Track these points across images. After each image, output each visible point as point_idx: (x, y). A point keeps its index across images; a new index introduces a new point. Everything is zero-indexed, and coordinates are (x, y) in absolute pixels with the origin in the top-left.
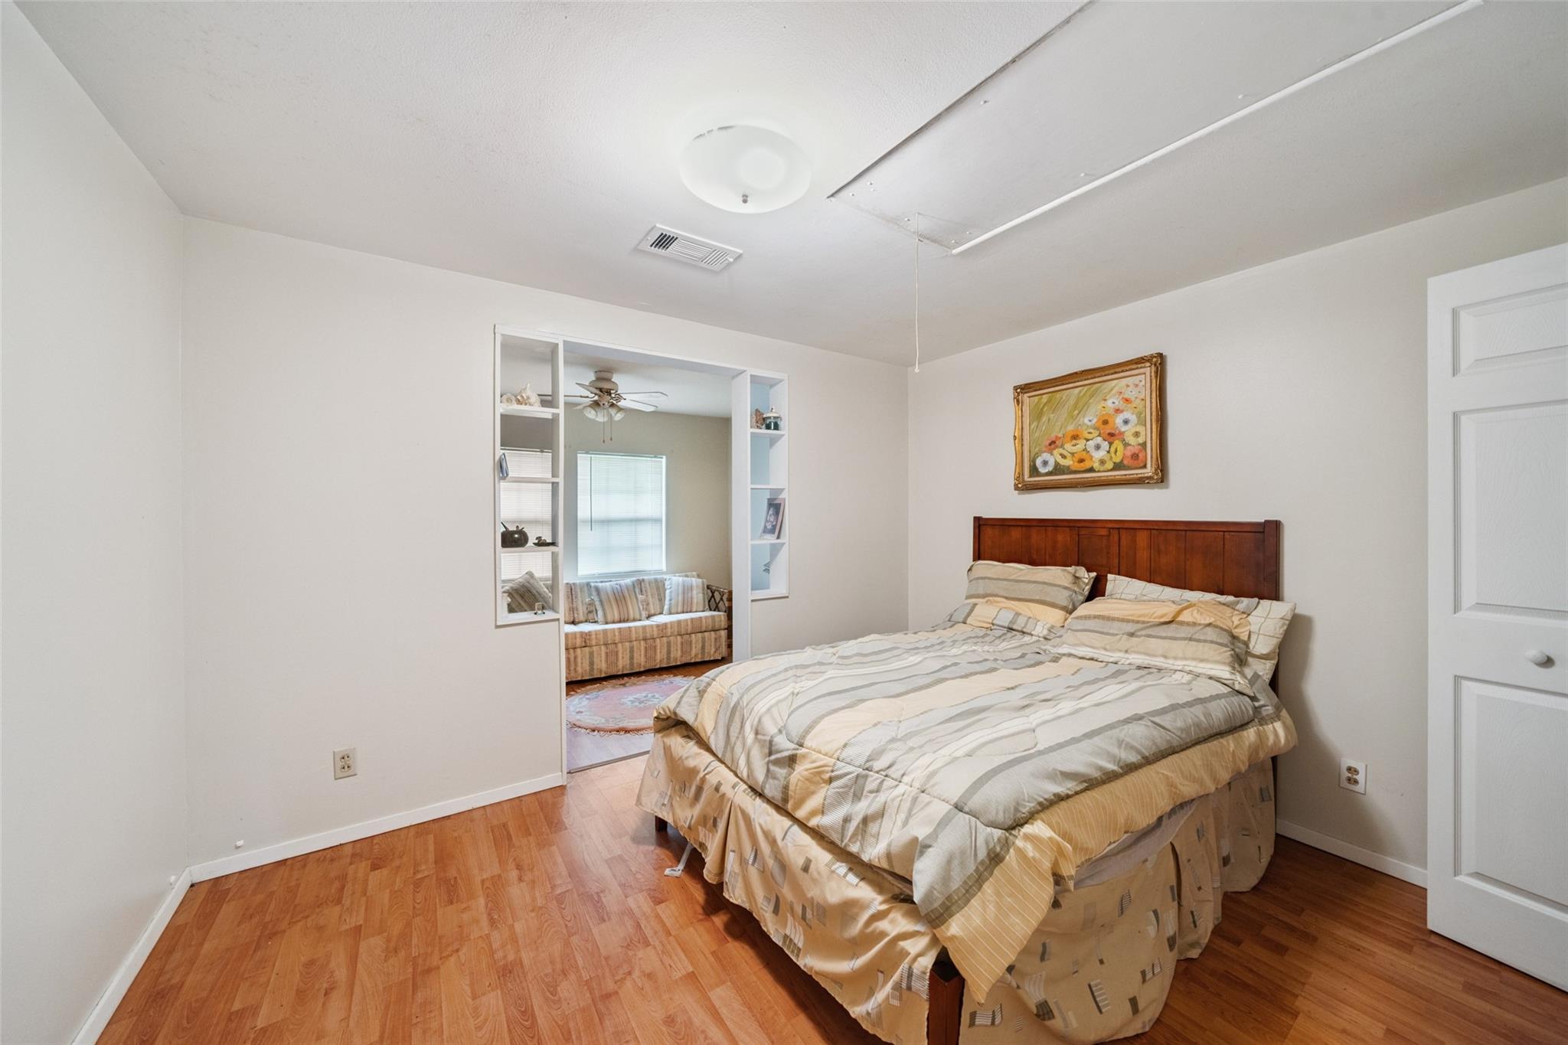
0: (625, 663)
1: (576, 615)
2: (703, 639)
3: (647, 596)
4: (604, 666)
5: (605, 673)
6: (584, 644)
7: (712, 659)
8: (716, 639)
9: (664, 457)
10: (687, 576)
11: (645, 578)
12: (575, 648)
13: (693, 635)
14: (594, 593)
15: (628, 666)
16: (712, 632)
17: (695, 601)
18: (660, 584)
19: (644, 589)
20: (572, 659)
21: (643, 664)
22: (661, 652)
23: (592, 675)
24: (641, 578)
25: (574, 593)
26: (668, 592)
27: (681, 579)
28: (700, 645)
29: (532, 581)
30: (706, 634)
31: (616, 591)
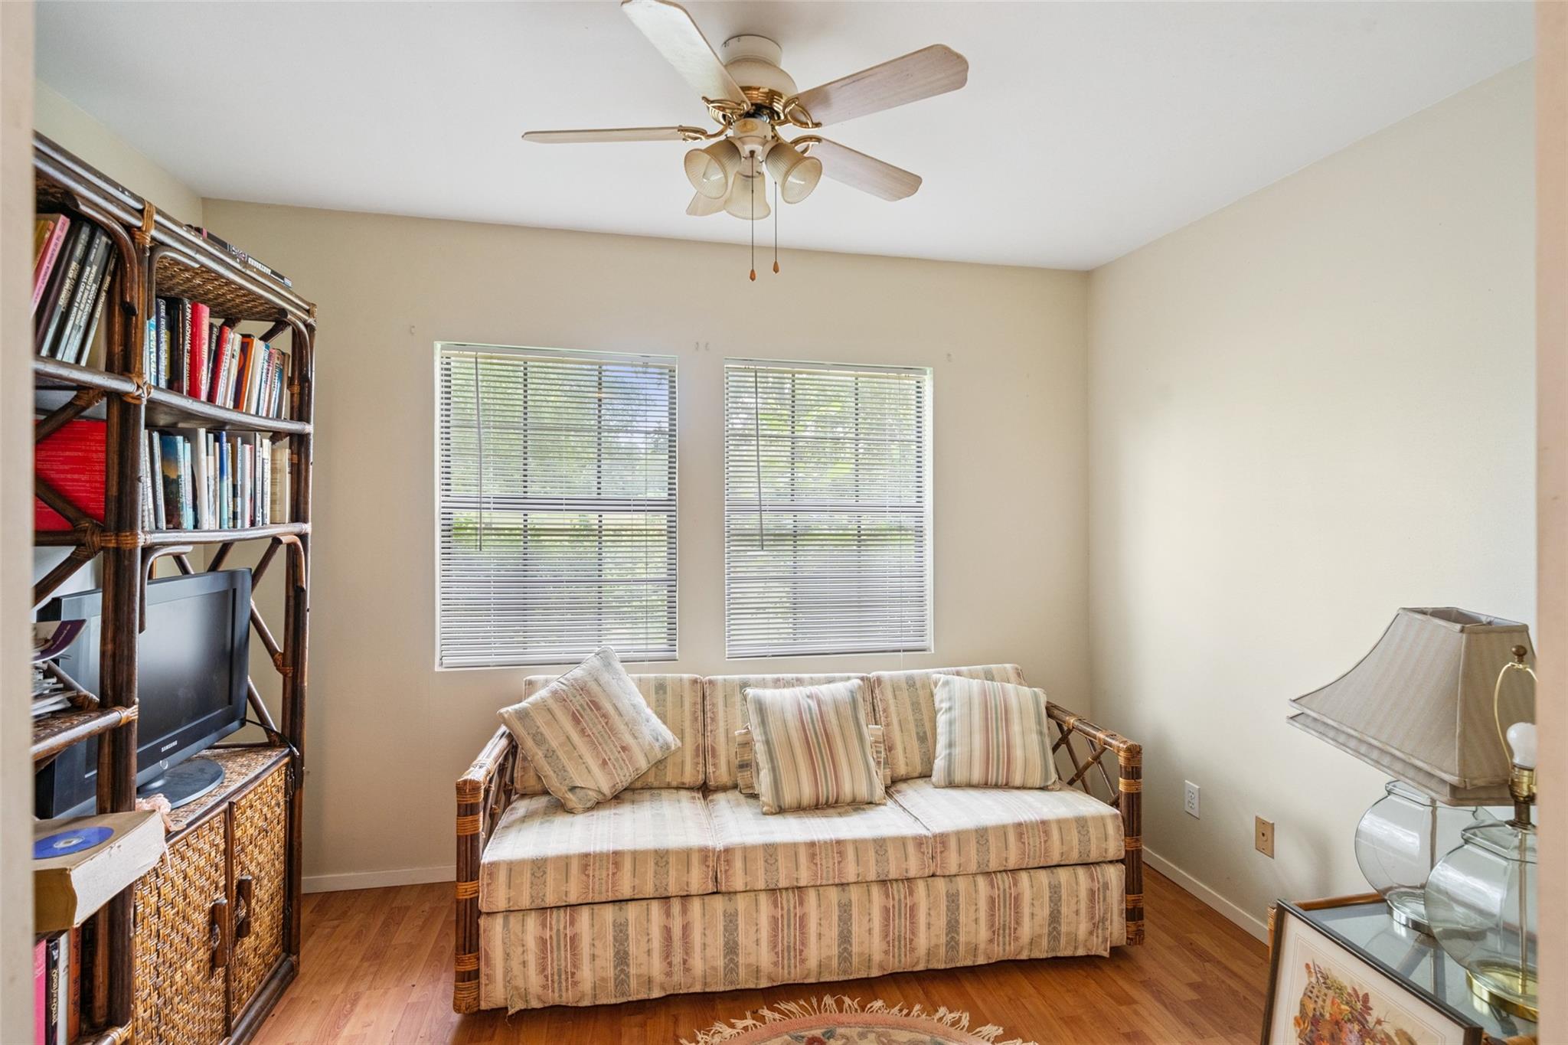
0: (825, 953)
1: (711, 769)
2: (1055, 890)
3: (888, 725)
4: (765, 958)
5: (770, 978)
6: (711, 888)
7: (1081, 952)
8: (1092, 893)
9: (929, 370)
10: (989, 676)
11: (885, 674)
12: (686, 897)
13: (1024, 876)
14: (754, 719)
15: (835, 963)
16: (1081, 872)
17: (1018, 753)
18: (921, 692)
19: (880, 707)
20: (677, 932)
21: (877, 957)
22: (929, 926)
23: (732, 983)
24: (873, 675)
25: (708, 707)
26: (942, 719)
27: (976, 684)
28: (1047, 912)
29: (606, 677)
30: (1063, 874)
31: (806, 717)
